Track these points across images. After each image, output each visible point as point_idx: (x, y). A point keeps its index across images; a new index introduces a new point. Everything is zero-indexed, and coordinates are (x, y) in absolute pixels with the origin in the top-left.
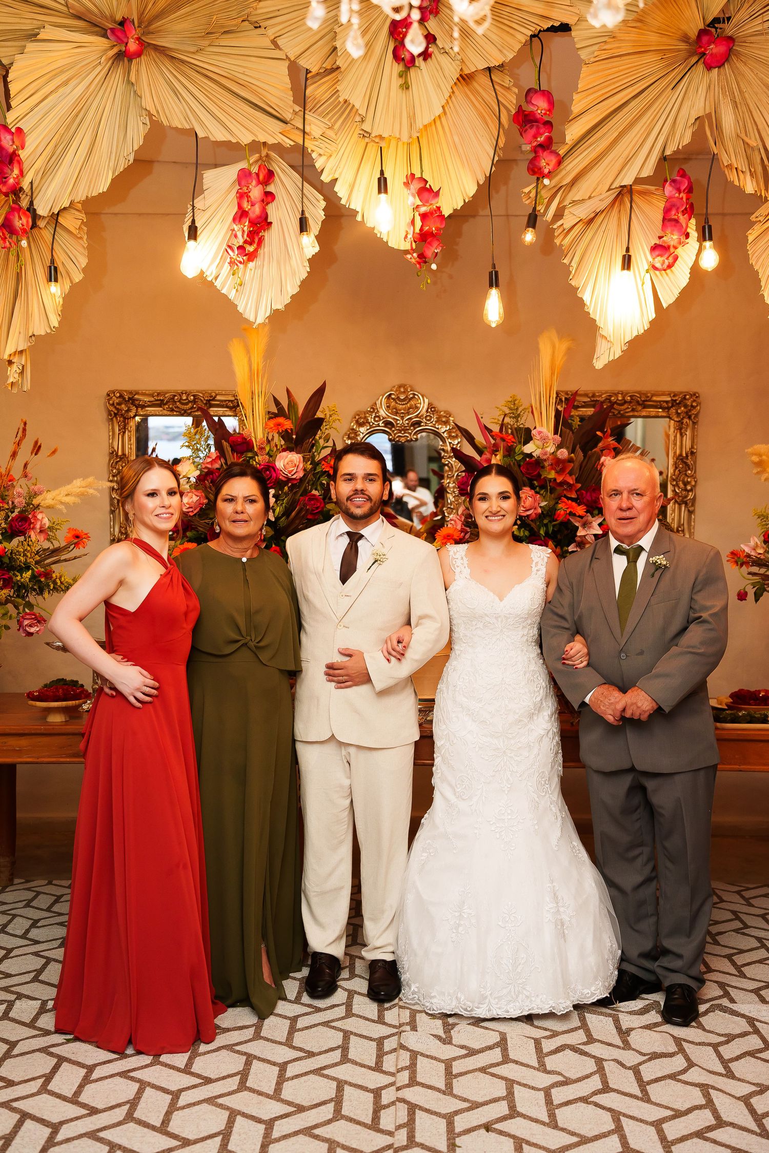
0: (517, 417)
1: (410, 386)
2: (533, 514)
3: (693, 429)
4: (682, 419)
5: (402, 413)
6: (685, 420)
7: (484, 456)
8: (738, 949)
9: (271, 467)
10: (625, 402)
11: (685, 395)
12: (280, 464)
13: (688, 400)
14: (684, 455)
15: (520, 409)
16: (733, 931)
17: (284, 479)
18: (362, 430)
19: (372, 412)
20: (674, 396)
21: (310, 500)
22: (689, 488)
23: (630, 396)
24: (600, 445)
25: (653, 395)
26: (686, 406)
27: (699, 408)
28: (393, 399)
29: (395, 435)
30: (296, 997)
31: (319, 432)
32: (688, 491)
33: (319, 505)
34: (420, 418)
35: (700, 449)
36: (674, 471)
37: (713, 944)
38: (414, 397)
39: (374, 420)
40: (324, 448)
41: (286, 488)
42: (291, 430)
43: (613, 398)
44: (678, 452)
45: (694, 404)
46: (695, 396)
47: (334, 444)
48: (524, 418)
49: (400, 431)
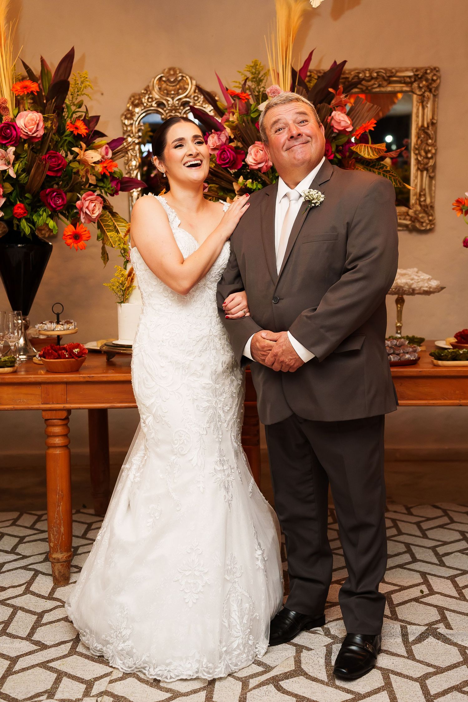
0: (259, 81)
1: (179, 69)
2: (265, 167)
3: (434, 101)
4: (424, 93)
5: (173, 94)
6: (427, 94)
7: (225, 117)
8: (461, 570)
9: (12, 125)
10: (372, 78)
11: (426, 70)
12: (20, 123)
13: (429, 74)
14: (426, 125)
15: (262, 74)
16: (459, 551)
17: (25, 137)
18: (137, 110)
19: (146, 94)
20: (416, 71)
21: (51, 157)
22: (429, 155)
23: (377, 73)
24: (333, 102)
25: (397, 71)
26: (427, 80)
27: (438, 81)
28: (164, 81)
29: (167, 114)
30: (29, 634)
31: (69, 97)
32: (429, 159)
33: (60, 162)
34: (189, 98)
35: (441, 119)
36: (417, 141)
37: (440, 565)
38: (182, 79)
39: (148, 101)
40: (74, 112)
41: (26, 146)
42: (37, 92)
43: (361, 75)
44: (420, 124)
45: (435, 78)
46: (435, 70)
47: (87, 110)
48: (264, 81)
49: (171, 111)
